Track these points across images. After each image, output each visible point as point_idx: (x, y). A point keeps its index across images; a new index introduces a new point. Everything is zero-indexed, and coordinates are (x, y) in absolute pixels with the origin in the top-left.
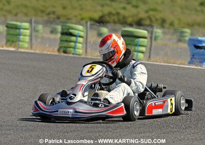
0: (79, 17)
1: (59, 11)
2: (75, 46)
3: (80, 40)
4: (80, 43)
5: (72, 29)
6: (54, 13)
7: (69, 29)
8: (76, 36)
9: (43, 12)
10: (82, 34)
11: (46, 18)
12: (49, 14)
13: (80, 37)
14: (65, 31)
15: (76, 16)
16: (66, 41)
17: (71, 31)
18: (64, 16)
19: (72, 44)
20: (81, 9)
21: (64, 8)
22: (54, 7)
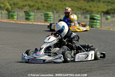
0: (97, 11)
1: (88, 8)
2: (96, 24)
3: (98, 21)
4: (98, 23)
5: (95, 16)
6: (86, 9)
7: (93, 17)
8: (96, 20)
9: (81, 9)
10: (99, 19)
11: (82, 11)
12: (83, 10)
13: (98, 20)
14: (92, 17)
15: (95, 11)
16: (92, 22)
17: (94, 17)
18: (90, 11)
19: (95, 23)
20: (98, 7)
21: (90, 7)
22: (86, 6)
